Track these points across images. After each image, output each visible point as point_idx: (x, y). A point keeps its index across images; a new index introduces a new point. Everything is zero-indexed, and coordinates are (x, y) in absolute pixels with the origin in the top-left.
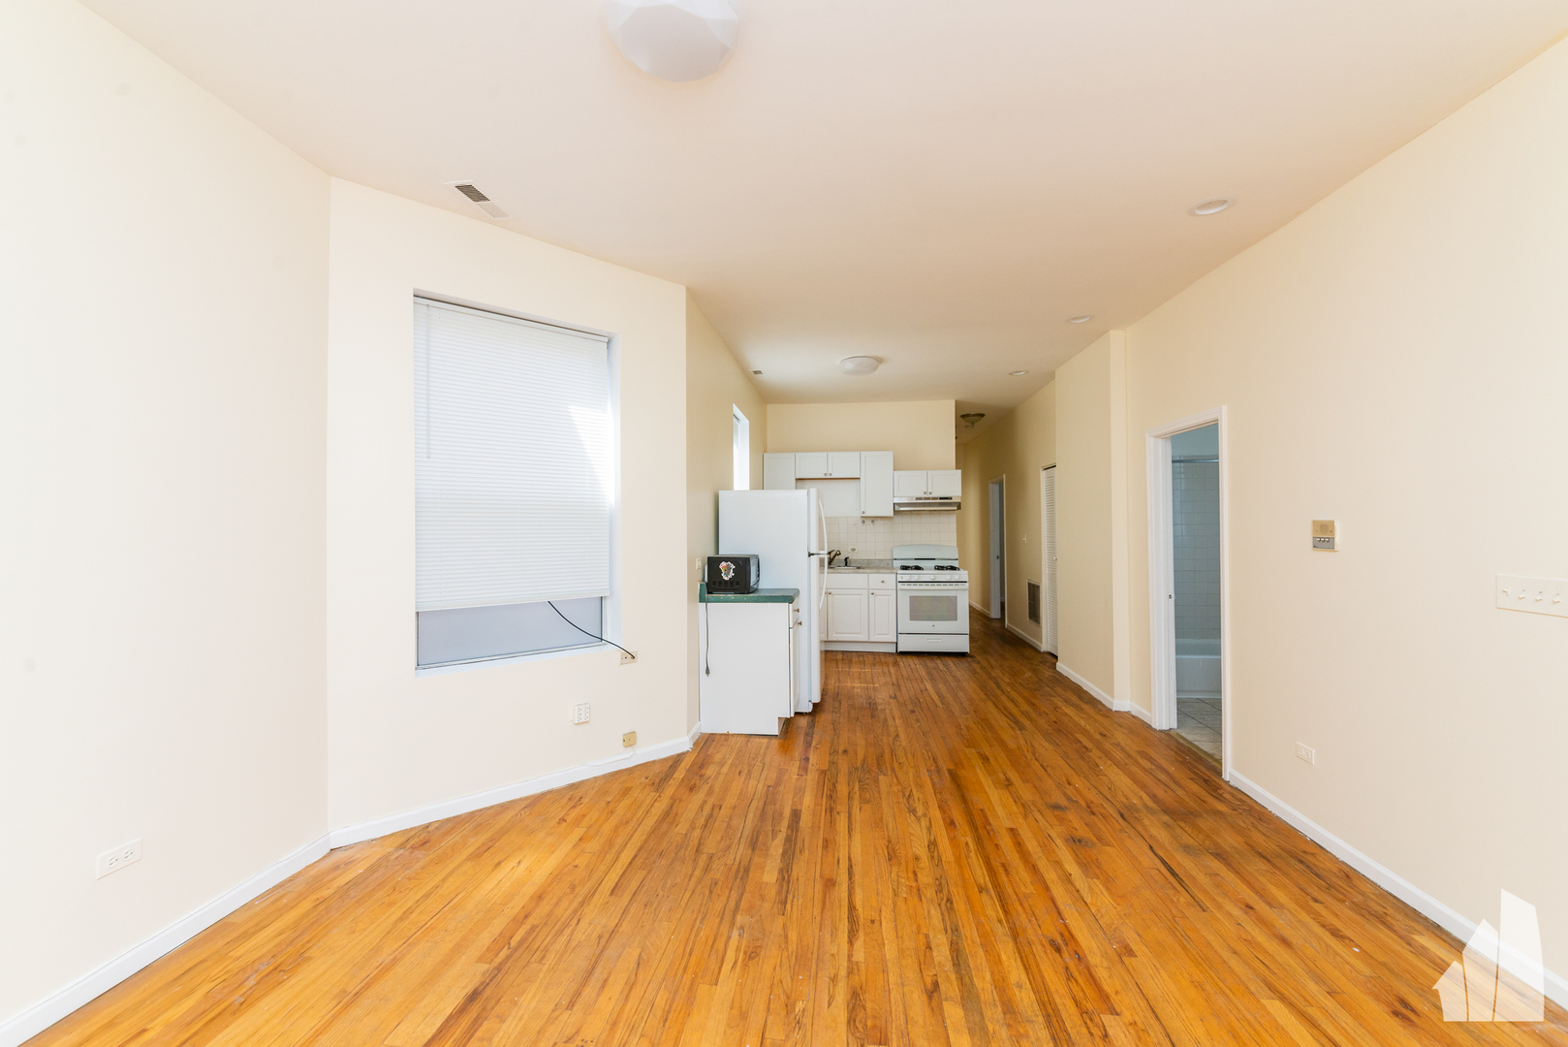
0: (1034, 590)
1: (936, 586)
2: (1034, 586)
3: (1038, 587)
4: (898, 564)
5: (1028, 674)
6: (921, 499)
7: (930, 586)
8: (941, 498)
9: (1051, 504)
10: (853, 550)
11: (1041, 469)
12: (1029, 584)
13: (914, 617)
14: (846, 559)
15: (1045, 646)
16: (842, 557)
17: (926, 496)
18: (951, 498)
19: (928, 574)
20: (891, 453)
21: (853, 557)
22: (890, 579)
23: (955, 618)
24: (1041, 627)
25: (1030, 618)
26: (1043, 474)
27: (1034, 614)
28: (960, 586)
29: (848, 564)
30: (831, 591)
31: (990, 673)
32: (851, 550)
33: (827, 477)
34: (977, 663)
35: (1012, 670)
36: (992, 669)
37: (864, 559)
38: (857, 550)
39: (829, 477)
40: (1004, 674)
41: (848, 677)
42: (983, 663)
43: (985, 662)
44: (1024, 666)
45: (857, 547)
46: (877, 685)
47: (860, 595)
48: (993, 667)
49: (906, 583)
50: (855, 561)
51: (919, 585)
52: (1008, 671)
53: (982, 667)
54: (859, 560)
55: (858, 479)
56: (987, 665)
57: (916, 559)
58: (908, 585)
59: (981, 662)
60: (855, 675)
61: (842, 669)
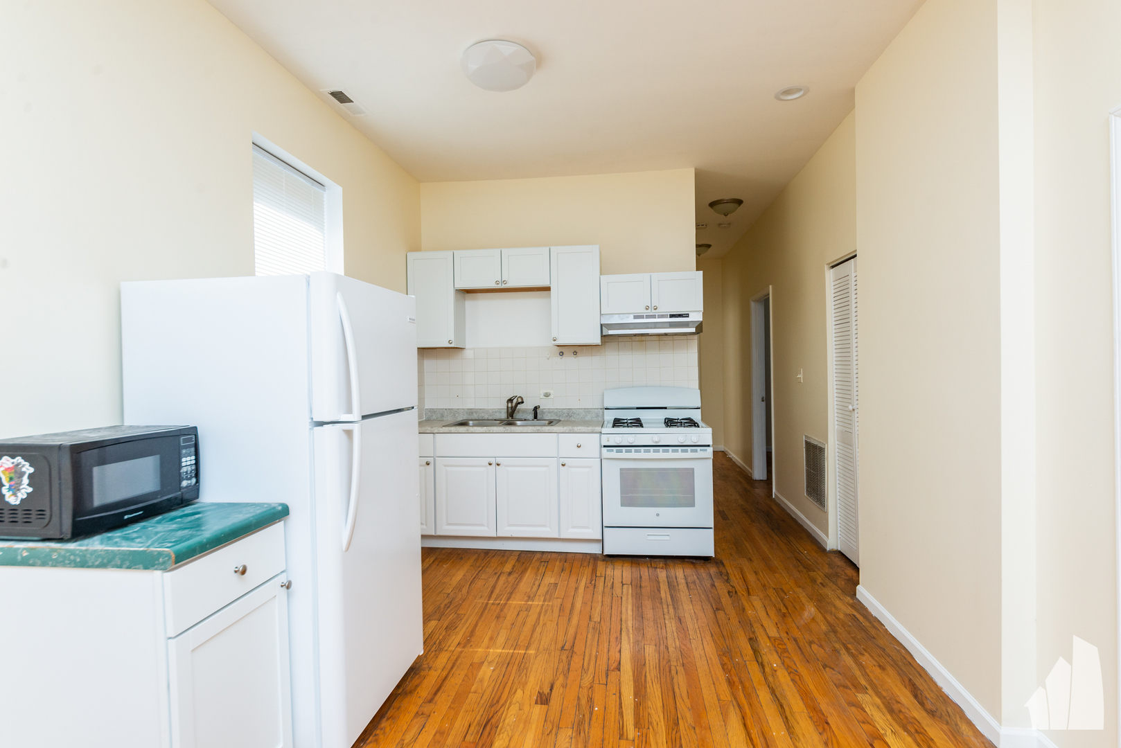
0: (815, 454)
1: (661, 454)
2: (815, 447)
3: (821, 450)
4: (610, 416)
5: (810, 610)
6: (642, 317)
7: (652, 454)
8: (672, 316)
9: (844, 321)
10: (547, 395)
11: (826, 267)
12: (807, 443)
13: (627, 501)
14: (536, 409)
15: (832, 541)
16: (528, 405)
17: (650, 312)
18: (687, 316)
19: (654, 432)
20: (596, 249)
21: (545, 405)
22: (591, 442)
23: (691, 503)
24: (826, 513)
25: (809, 493)
26: (830, 276)
27: (816, 487)
28: (700, 453)
29: (536, 417)
30: (499, 461)
31: (742, 604)
32: (542, 396)
33: (499, 286)
34: (726, 578)
35: (782, 600)
36: (749, 593)
37: (564, 409)
38: (552, 396)
39: (504, 286)
40: (767, 614)
41: (493, 624)
42: (734, 579)
43: (738, 577)
44: (800, 587)
45: (551, 392)
46: (532, 652)
47: (547, 466)
48: (751, 590)
49: (615, 449)
50: (549, 412)
51: (636, 451)
52: (775, 606)
53: (733, 587)
54: (556, 411)
55: (548, 289)
56: (741, 584)
57: (638, 408)
58: (617, 451)
59: (732, 577)
60: (508, 618)
61: (496, 600)
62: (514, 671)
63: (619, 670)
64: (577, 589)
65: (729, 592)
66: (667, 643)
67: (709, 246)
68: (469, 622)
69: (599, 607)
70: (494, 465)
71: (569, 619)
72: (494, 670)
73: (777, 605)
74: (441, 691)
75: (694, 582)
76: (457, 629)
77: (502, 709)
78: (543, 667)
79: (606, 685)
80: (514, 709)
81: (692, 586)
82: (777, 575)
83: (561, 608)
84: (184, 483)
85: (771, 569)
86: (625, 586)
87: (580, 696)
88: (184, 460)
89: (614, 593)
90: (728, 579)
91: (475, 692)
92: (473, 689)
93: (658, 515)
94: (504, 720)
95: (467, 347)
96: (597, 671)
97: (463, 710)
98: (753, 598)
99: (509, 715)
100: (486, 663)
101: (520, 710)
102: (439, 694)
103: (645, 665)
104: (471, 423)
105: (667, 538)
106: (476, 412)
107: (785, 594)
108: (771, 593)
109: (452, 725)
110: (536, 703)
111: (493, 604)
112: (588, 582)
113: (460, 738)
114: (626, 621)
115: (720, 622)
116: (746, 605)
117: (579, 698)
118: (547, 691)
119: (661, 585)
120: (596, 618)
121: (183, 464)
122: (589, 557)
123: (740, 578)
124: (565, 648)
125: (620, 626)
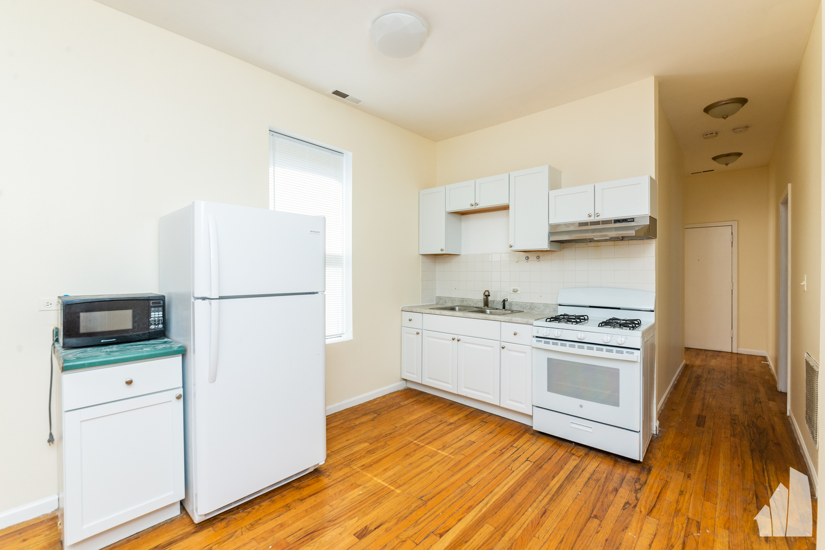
0: (811, 377)
2: (811, 368)
3: (816, 374)
6: (586, 224)
7: (576, 349)
8: (616, 221)
10: (515, 291)
12: (807, 361)
13: (553, 388)
14: (504, 301)
16: (496, 298)
17: (593, 219)
18: (633, 220)
20: (545, 168)
21: (512, 298)
22: (524, 331)
25: (807, 422)
27: (811, 416)
28: (626, 355)
29: (504, 307)
30: (460, 337)
31: (630, 521)
32: (512, 292)
33: (473, 208)
34: (638, 486)
35: (686, 536)
36: (650, 512)
37: (527, 303)
38: (519, 292)
39: (477, 207)
40: (650, 545)
41: (398, 459)
42: (648, 491)
43: (653, 491)
44: (728, 529)
45: (519, 289)
46: (398, 491)
47: (492, 347)
48: (655, 510)
49: (543, 340)
50: (516, 305)
51: (562, 345)
52: (669, 539)
53: (637, 499)
54: (521, 304)
55: (506, 208)
56: (651, 498)
57: (590, 307)
58: (545, 343)
59: (646, 489)
60: (412, 458)
61: (419, 442)
62: (371, 501)
63: (440, 537)
64: (485, 451)
65: (627, 503)
66: (508, 531)
67: (739, 154)
68: (387, 451)
69: (486, 474)
70: (456, 340)
71: (452, 475)
72: (361, 494)
73: (673, 540)
74: (315, 496)
75: (598, 480)
76: (374, 454)
77: (331, 527)
78: (392, 507)
79: (417, 545)
80: (339, 530)
81: (592, 482)
82: (708, 504)
83: (456, 465)
84: (152, 327)
85: (707, 494)
86: (528, 462)
87: (388, 545)
88: (152, 314)
89: (511, 466)
90: (640, 489)
91: (331, 506)
92: (331, 504)
93: (581, 406)
94: (322, 537)
95: (462, 254)
96: (423, 530)
97: (310, 516)
98: (651, 519)
99: (329, 534)
100: (361, 487)
101: (340, 534)
102: (313, 497)
103: (466, 542)
104: (457, 308)
105: (590, 430)
106: (466, 301)
107: (699, 530)
108: (680, 522)
109: (293, 523)
110: (354, 535)
111: (415, 444)
112: (501, 449)
113: (285, 536)
114: (496, 494)
115: (584, 532)
116: (634, 524)
117: (386, 545)
118: (372, 528)
119: (562, 473)
120: (472, 483)
121: (152, 316)
122: (523, 427)
123: (656, 493)
124: (423, 499)
125: (484, 497)
